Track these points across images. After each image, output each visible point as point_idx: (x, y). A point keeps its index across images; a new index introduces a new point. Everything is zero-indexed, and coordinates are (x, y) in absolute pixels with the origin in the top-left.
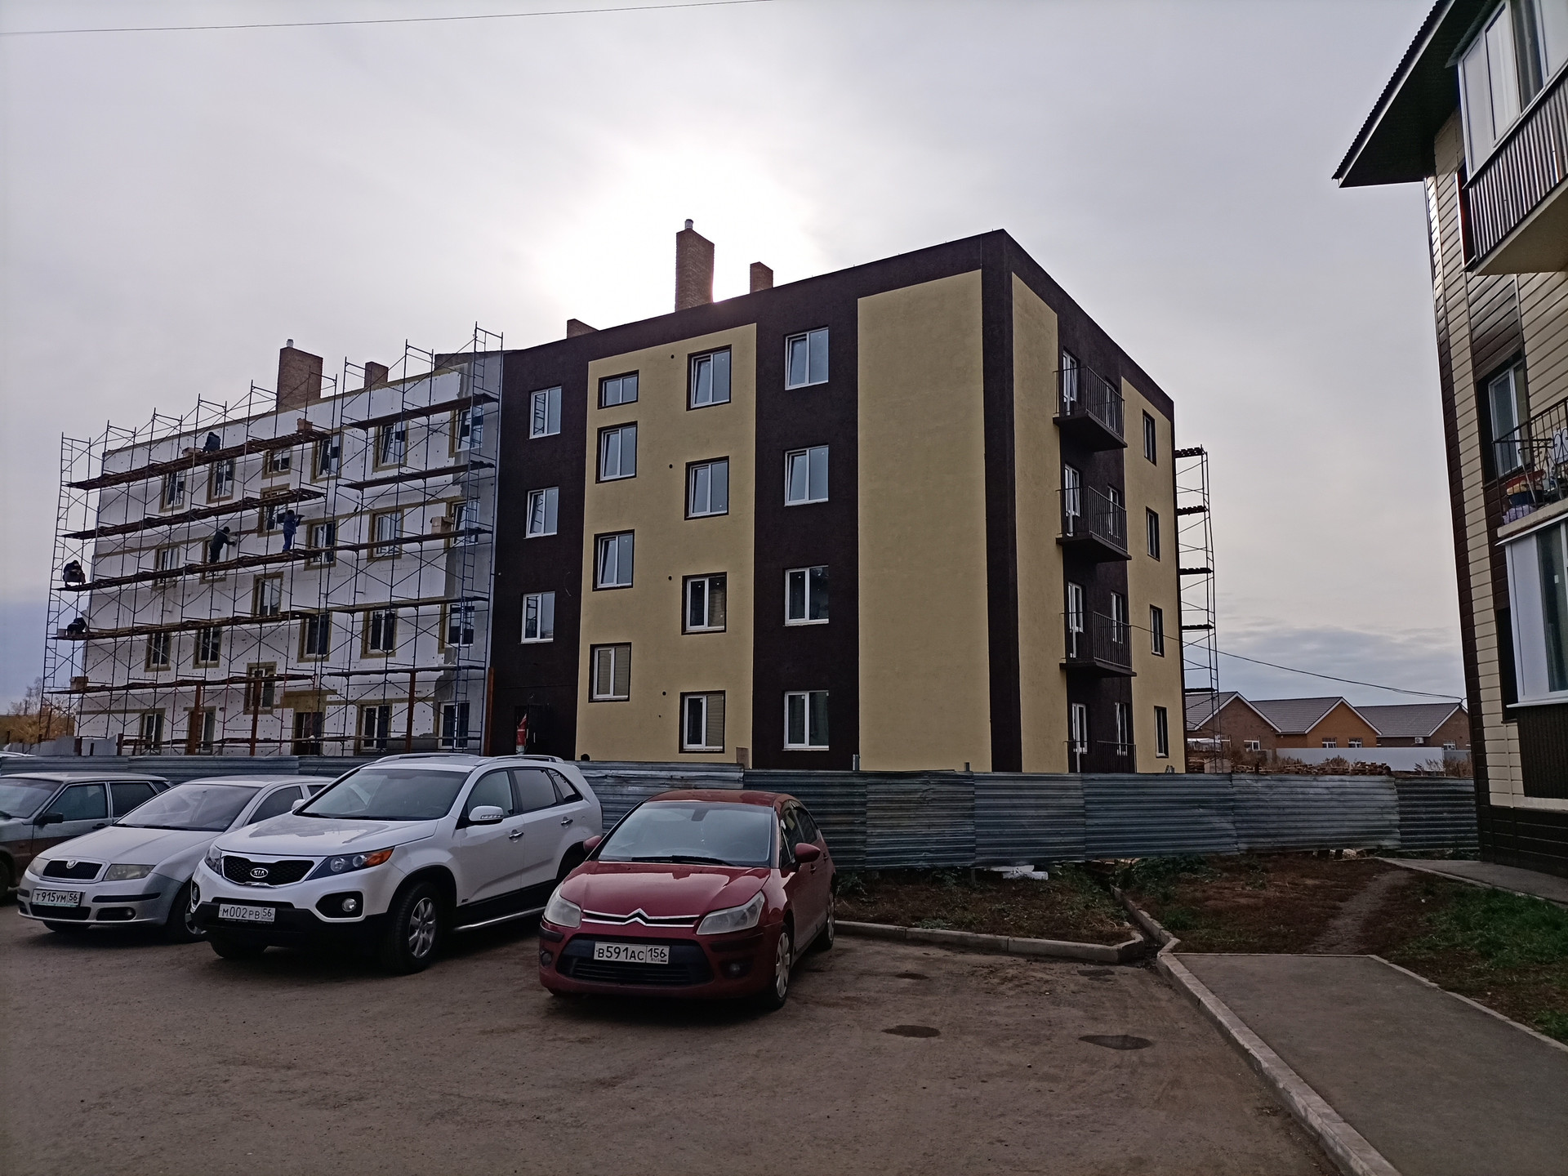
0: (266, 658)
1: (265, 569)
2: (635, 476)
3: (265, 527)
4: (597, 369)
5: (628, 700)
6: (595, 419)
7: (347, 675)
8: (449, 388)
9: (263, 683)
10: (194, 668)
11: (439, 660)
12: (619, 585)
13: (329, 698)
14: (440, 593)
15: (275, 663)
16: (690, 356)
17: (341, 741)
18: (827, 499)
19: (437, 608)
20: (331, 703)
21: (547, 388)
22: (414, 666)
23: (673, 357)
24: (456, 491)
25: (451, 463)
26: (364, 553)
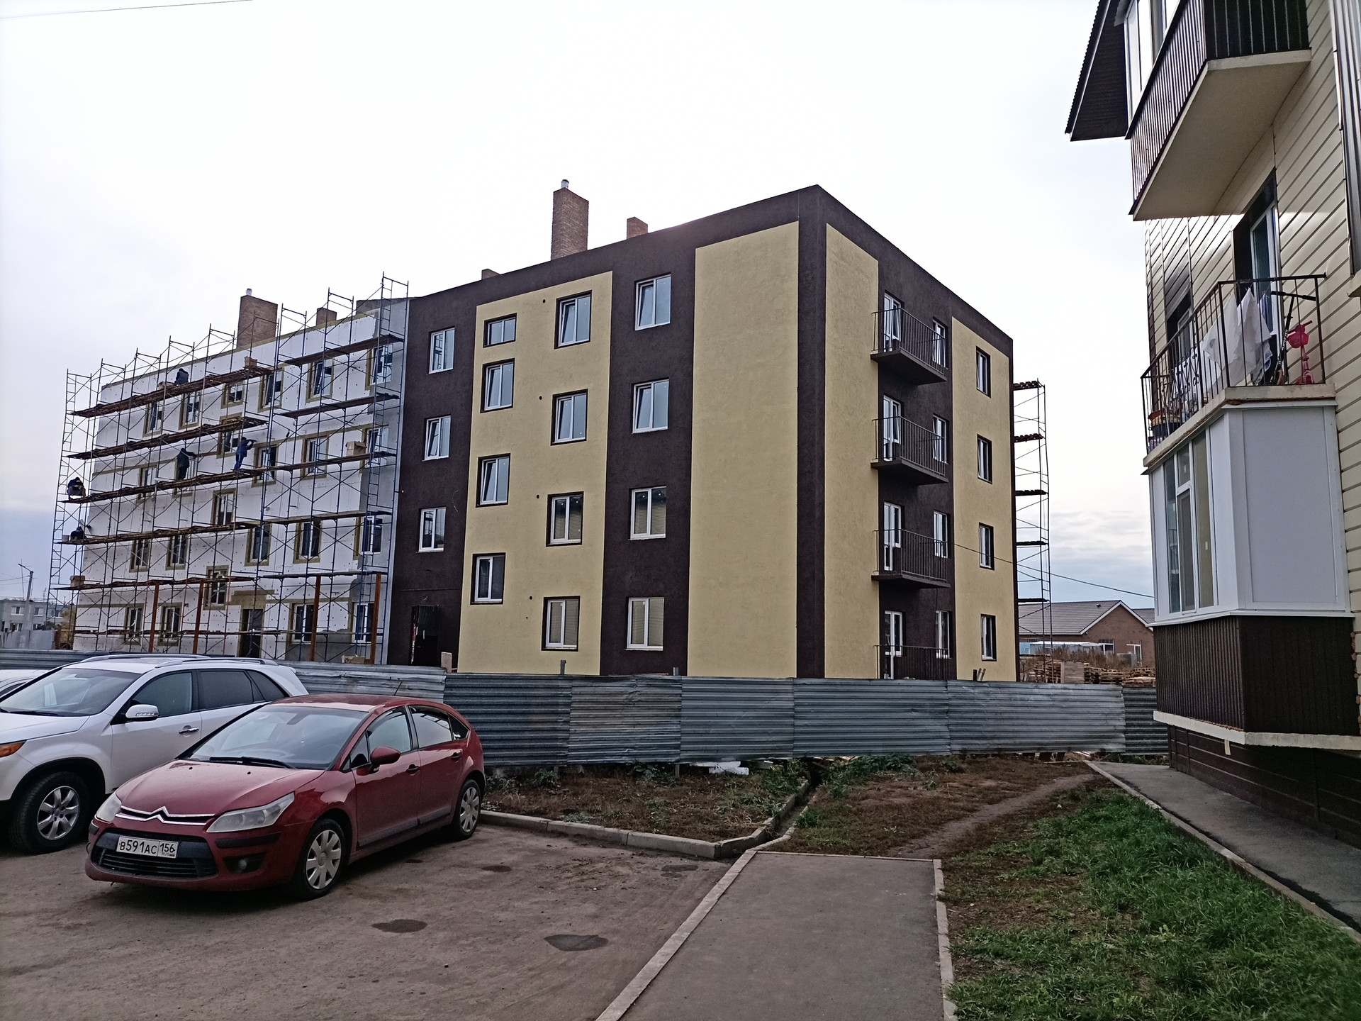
0: (221, 562)
1: (221, 486)
2: (511, 407)
3: (223, 450)
4: (484, 312)
5: (502, 603)
6: (482, 356)
7: (281, 577)
8: (366, 329)
9: (219, 583)
10: (166, 570)
11: (354, 566)
12: (497, 502)
13: (268, 597)
14: (355, 507)
15: (227, 566)
16: (559, 301)
17: (275, 634)
18: (667, 428)
19: (353, 521)
20: (270, 601)
21: (444, 329)
22: (333, 570)
23: (544, 301)
24: (369, 420)
25: (367, 394)
26: (297, 472)
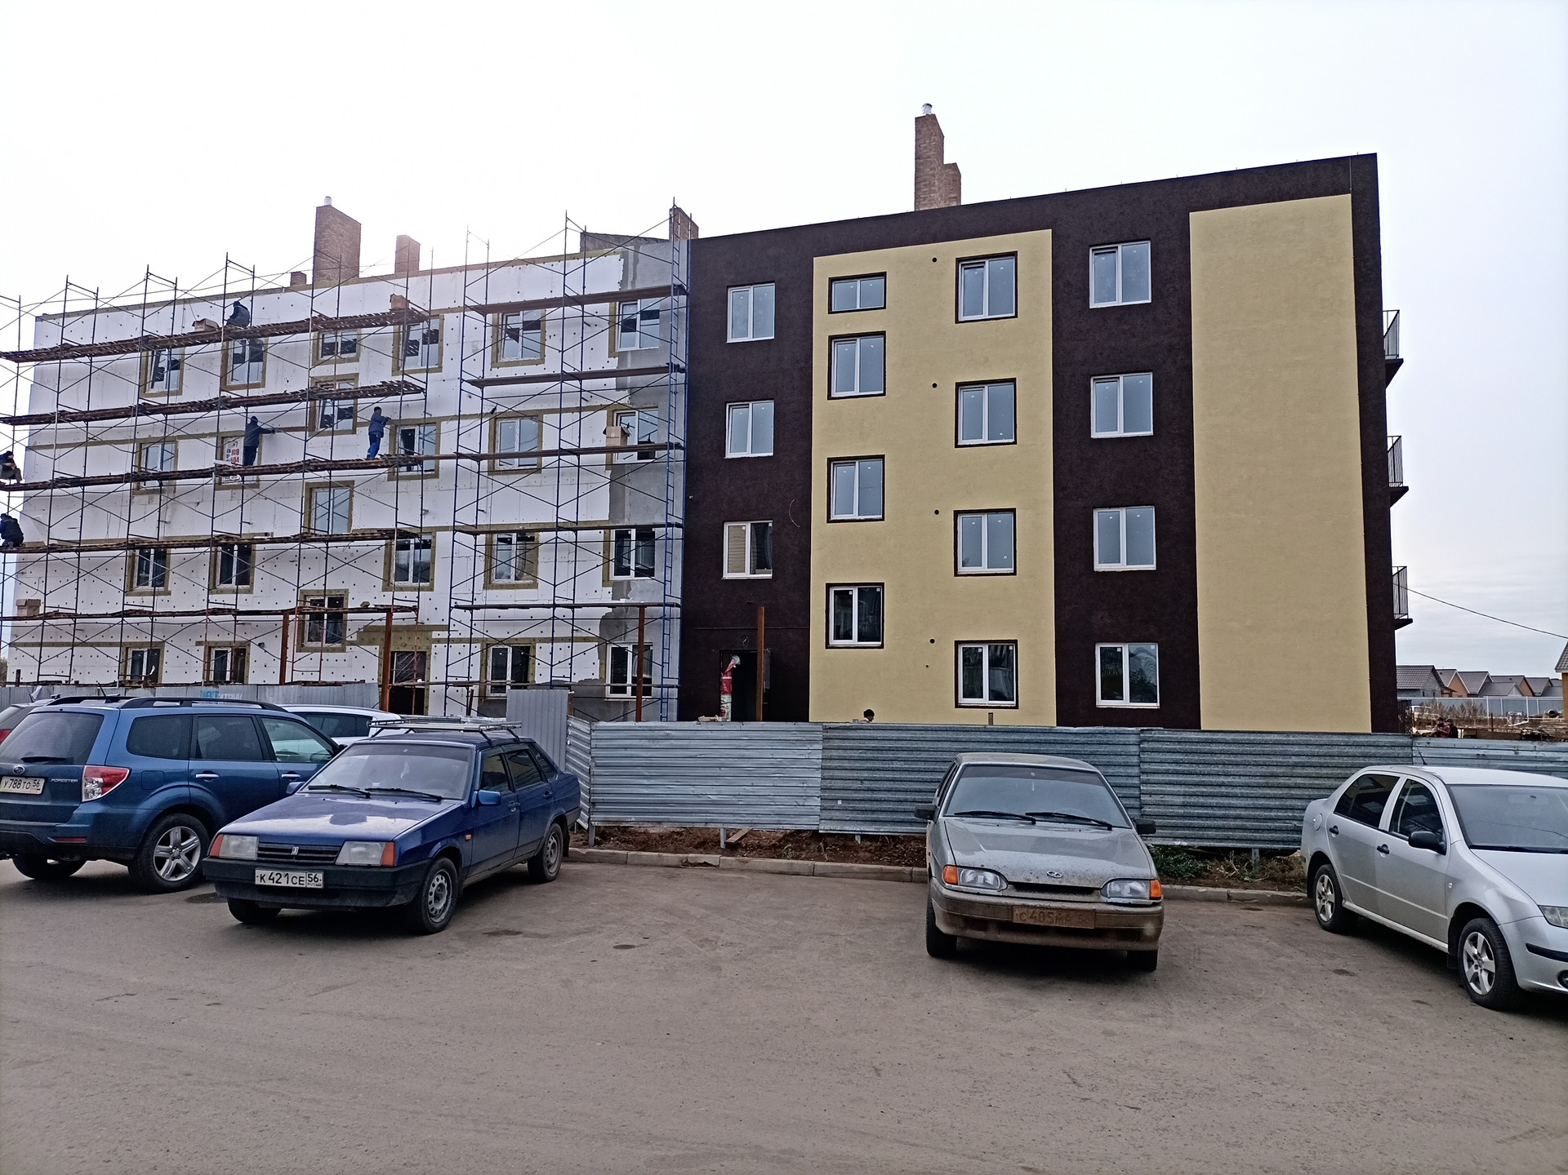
0: (334, 584)
1: (330, 476)
2: (884, 394)
3: (318, 424)
4: (824, 267)
5: (882, 647)
6: (823, 325)
7: (471, 608)
8: (607, 274)
9: (326, 615)
10: (209, 594)
11: (606, 595)
12: (862, 518)
13: (435, 635)
14: (602, 514)
15: (346, 591)
16: (959, 260)
17: (465, 686)
18: (1151, 433)
19: (599, 535)
20: (439, 641)
21: (751, 285)
22: (574, 600)
23: (935, 260)
24: (623, 397)
25: (613, 364)
26: (484, 463)
